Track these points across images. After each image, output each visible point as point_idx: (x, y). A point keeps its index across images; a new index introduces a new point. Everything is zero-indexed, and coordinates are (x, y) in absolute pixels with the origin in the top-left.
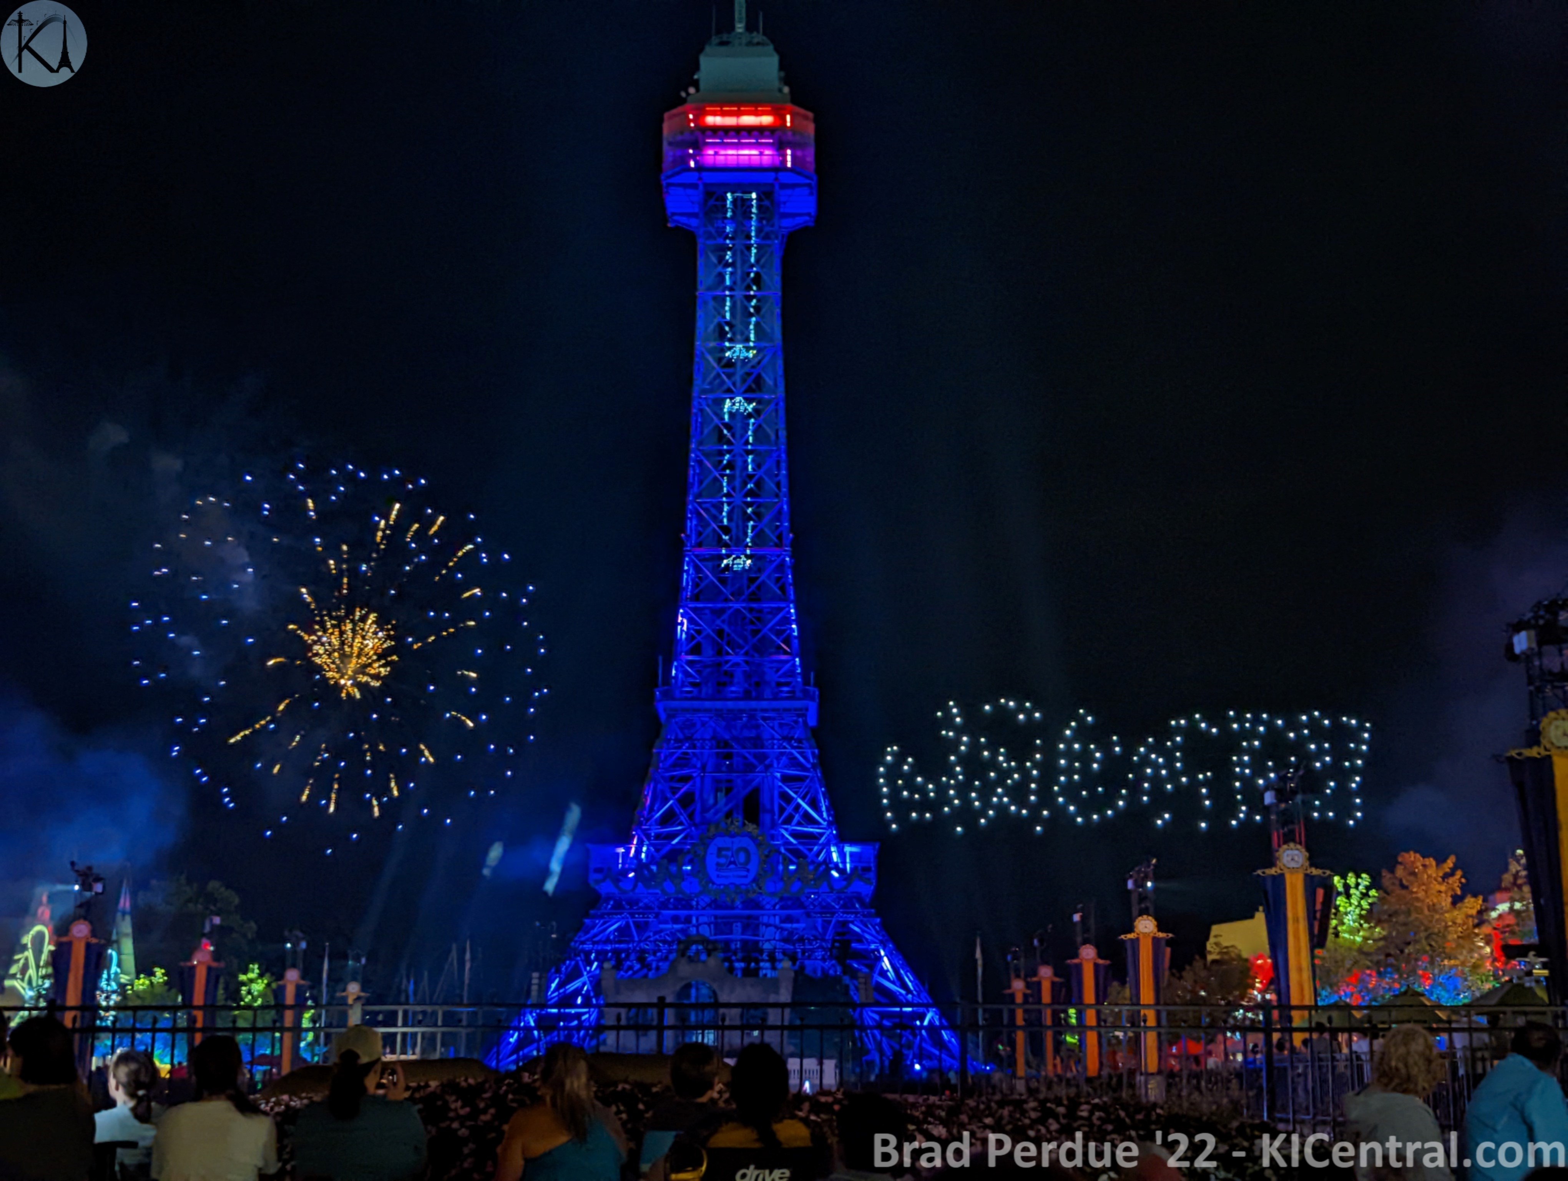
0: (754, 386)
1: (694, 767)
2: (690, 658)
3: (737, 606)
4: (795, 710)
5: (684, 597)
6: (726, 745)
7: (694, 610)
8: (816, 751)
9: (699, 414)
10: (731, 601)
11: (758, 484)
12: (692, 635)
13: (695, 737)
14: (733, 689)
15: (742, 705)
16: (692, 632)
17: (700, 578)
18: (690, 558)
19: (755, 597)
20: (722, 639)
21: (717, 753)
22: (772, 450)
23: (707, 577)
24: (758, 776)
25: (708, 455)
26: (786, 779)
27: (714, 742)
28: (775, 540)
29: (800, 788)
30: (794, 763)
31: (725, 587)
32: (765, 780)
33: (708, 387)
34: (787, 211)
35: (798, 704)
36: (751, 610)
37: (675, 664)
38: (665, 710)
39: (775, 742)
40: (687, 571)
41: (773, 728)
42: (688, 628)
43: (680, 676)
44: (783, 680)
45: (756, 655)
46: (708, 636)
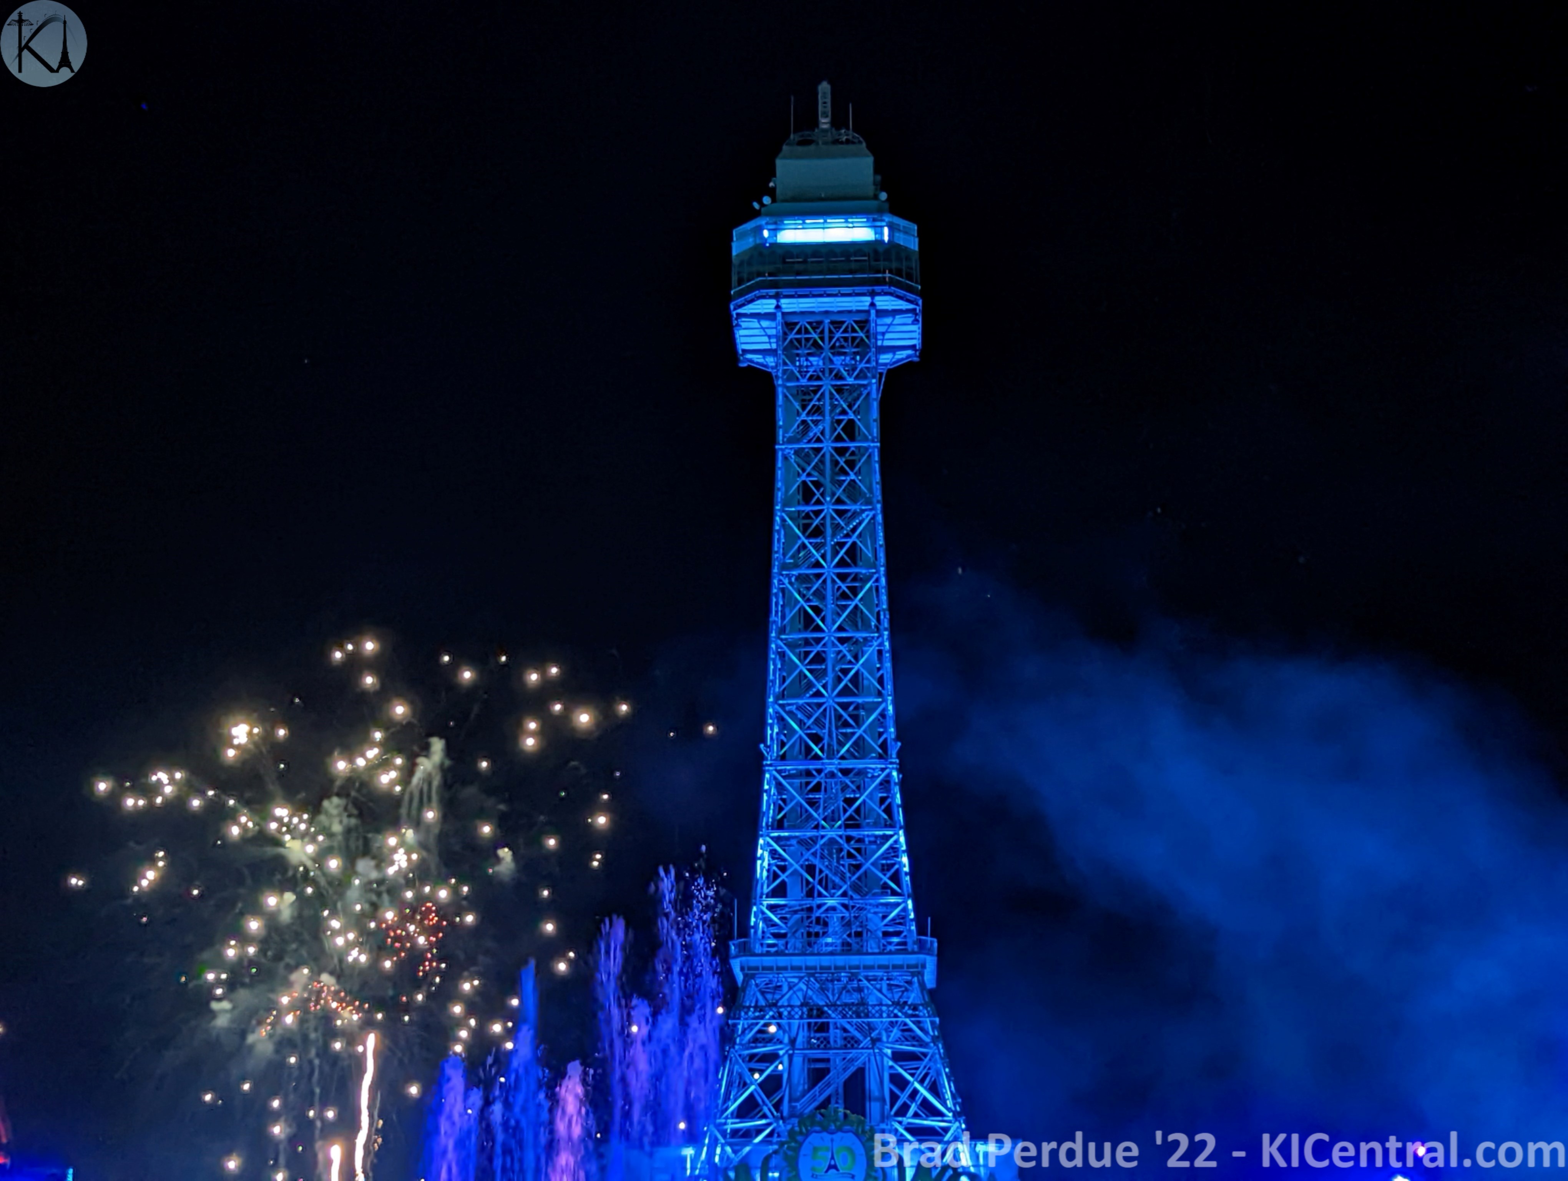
0: (848, 560)
1: (781, 1042)
2: (773, 901)
3: (831, 834)
4: (909, 967)
5: (764, 824)
6: (821, 1013)
7: (777, 840)
8: (937, 1020)
9: (781, 595)
10: (823, 827)
11: (855, 679)
12: (775, 872)
13: (780, 1004)
14: (829, 940)
15: (840, 960)
16: (775, 868)
17: (784, 800)
18: (771, 775)
19: (852, 823)
20: (813, 877)
21: (809, 1024)
22: (873, 637)
23: (794, 797)
24: (862, 1054)
25: (791, 645)
26: (898, 1056)
27: (805, 1009)
28: (880, 751)
29: (917, 1069)
30: (908, 1035)
31: (816, 811)
32: (872, 1058)
33: (792, 561)
34: (886, 343)
35: (912, 959)
36: (849, 839)
37: (755, 909)
38: (742, 969)
39: (884, 1008)
40: (766, 791)
41: (880, 991)
42: (769, 865)
43: (761, 925)
44: (891, 929)
45: (855, 896)
46: (796, 871)
